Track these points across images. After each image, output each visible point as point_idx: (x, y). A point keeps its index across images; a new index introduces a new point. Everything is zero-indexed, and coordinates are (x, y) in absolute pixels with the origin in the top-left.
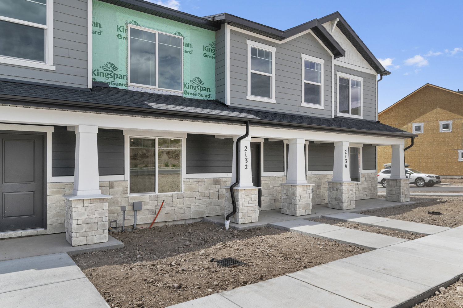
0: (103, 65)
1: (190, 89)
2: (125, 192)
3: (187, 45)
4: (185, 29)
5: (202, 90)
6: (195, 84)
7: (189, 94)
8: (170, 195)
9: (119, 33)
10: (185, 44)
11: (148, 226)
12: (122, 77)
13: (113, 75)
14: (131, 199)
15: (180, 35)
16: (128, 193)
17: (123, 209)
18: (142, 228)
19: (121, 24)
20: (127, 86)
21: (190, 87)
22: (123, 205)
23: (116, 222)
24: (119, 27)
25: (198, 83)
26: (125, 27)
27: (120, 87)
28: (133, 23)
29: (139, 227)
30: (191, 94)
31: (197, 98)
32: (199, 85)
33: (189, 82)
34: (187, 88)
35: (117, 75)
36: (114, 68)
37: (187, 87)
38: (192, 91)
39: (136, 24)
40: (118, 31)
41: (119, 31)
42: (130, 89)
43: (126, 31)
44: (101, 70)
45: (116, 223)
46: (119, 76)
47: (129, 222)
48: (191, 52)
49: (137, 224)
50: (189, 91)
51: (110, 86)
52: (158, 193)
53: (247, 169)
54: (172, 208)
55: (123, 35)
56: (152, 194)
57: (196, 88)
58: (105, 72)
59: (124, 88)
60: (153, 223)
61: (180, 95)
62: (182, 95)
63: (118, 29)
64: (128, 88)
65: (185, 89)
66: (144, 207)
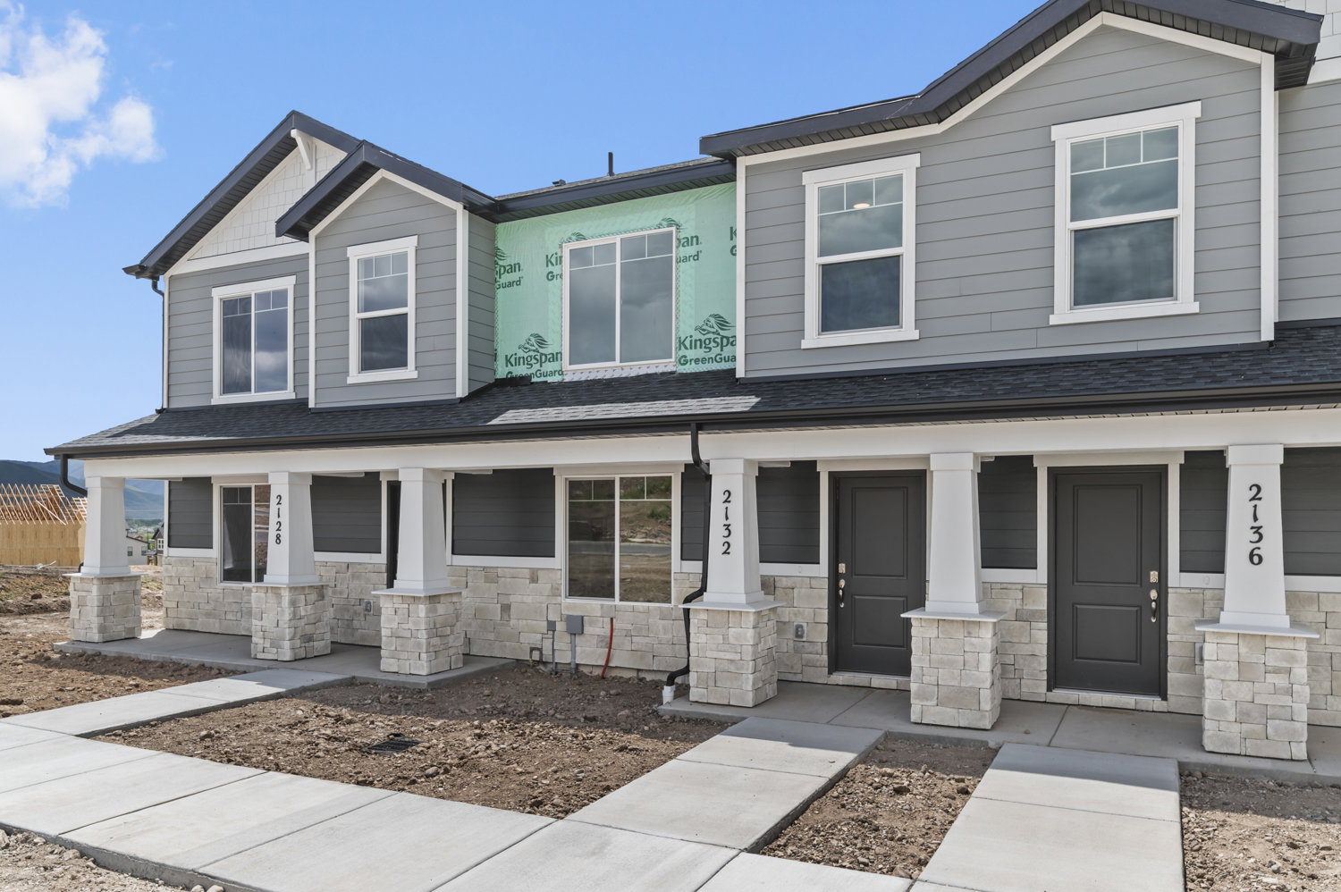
0: (523, 342)
1: (695, 348)
2: (555, 592)
3: (688, 242)
4: (683, 204)
5: (727, 345)
6: (709, 332)
7: (693, 362)
8: (641, 610)
9: (551, 268)
10: (682, 241)
11: (598, 672)
12: (556, 357)
13: (538, 357)
14: (568, 607)
15: (671, 222)
16: (560, 596)
17: (551, 626)
18: (591, 673)
19: (552, 249)
20: (562, 374)
21: (694, 345)
22: (551, 618)
23: (540, 650)
24: (549, 257)
25: (715, 330)
26: (559, 255)
27: (550, 379)
28: (574, 237)
29: (586, 670)
30: (697, 361)
31: (714, 368)
32: (719, 334)
33: (693, 333)
34: (686, 348)
35: (546, 355)
36: (541, 342)
37: (688, 345)
38: (699, 353)
39: (580, 237)
40: (547, 266)
41: (549, 264)
42: (567, 379)
43: (560, 260)
44: (521, 353)
45: (541, 654)
46: (549, 357)
47: (563, 658)
48: (696, 257)
49: (578, 662)
50: (691, 354)
51: (534, 380)
52: (621, 600)
53: (729, 553)
54: (647, 640)
55: (556, 270)
56: (607, 602)
57: (710, 343)
58: (526, 356)
59: (556, 379)
60: (606, 666)
61: (670, 369)
62: (674, 369)
63: (548, 261)
64: (565, 377)
65: (683, 352)
66: (587, 629)
